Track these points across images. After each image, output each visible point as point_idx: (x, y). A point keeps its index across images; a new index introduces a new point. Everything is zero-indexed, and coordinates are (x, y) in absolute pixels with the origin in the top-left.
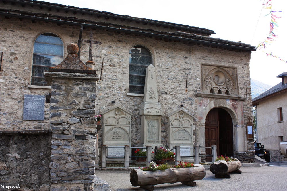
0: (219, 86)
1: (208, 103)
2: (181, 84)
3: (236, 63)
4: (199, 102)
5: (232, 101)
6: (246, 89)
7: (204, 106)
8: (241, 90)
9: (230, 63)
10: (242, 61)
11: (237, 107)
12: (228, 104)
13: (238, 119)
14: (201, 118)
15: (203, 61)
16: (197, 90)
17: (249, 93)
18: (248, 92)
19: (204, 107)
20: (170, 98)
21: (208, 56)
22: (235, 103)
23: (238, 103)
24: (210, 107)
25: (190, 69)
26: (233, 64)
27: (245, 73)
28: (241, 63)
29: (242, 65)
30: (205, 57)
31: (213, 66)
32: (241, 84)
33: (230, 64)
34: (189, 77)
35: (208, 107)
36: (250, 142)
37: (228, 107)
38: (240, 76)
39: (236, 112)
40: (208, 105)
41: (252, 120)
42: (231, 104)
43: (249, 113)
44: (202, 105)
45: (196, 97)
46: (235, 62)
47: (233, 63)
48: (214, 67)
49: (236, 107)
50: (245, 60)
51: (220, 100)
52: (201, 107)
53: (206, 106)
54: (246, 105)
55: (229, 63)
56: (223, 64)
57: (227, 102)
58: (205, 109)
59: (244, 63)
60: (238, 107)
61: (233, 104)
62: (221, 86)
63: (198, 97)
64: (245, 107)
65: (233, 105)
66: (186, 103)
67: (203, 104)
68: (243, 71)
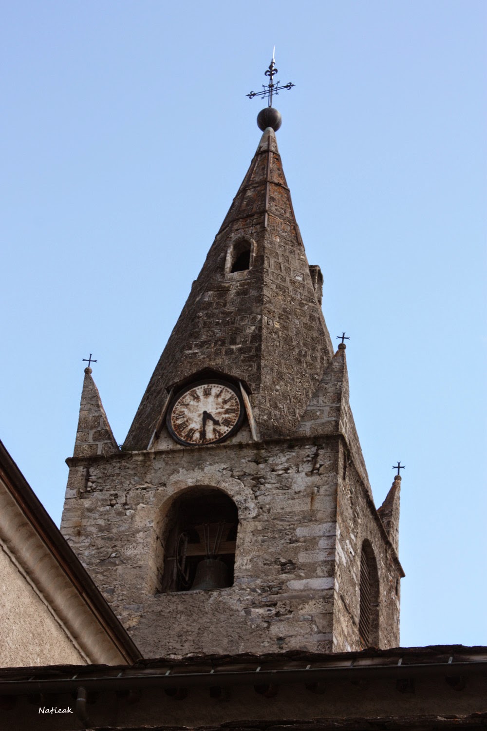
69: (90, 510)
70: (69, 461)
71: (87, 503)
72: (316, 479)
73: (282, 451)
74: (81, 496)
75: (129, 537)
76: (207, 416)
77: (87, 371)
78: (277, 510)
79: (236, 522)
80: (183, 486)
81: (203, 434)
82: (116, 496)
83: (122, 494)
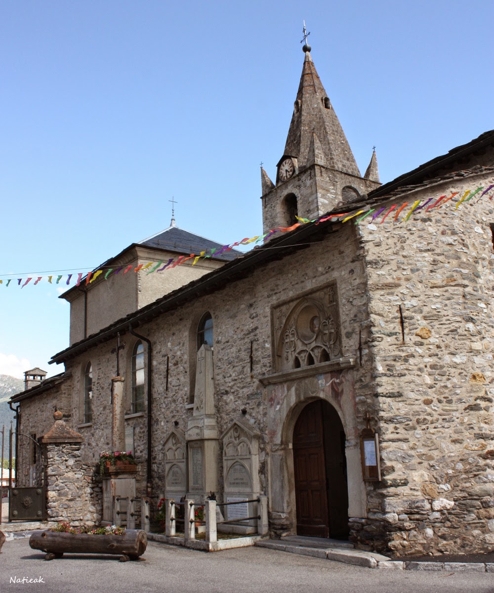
0: (309, 344)
1: (284, 395)
2: (245, 365)
3: (333, 269)
4: (270, 397)
5: (330, 378)
6: (358, 333)
7: (278, 403)
8: (347, 340)
9: (322, 274)
10: (343, 257)
11: (342, 391)
12: (322, 387)
13: (345, 423)
14: (273, 434)
15: (274, 300)
16: (265, 372)
17: (366, 343)
18: (363, 341)
19: (278, 407)
20: (231, 399)
21: (279, 282)
22: (338, 381)
23: (344, 380)
24: (288, 404)
25: (256, 328)
26: (327, 275)
27: (355, 288)
28: (344, 263)
29: (348, 265)
30: (276, 288)
31: (292, 300)
32: (347, 324)
33: (322, 278)
34: (255, 346)
35: (285, 405)
36: (375, 490)
37: (322, 395)
38: (344, 300)
39: (340, 407)
40: (285, 401)
41: (376, 421)
42: (329, 386)
43: (369, 401)
44: (274, 402)
45: (265, 388)
46: (329, 267)
47: (327, 272)
48: (295, 303)
49: (340, 390)
50: (349, 250)
51: (307, 381)
52: (273, 408)
53: (281, 402)
54: (361, 380)
55: (319, 276)
56: (309, 285)
57: (320, 382)
58: (280, 410)
59: (350, 259)
60: (344, 390)
61: (332, 383)
62: (312, 344)
63: (267, 387)
64: (357, 386)
65: (333, 387)
66: (252, 403)
67: (276, 401)
68: (351, 284)
69: (267, 211)
70: (261, 198)
71: (266, 209)
72: (311, 181)
73: (304, 175)
74: (265, 207)
75: (276, 217)
76: (287, 171)
77: (261, 168)
78: (305, 194)
79: (296, 202)
80: (285, 195)
81: (287, 176)
82: (272, 204)
83: (273, 203)
